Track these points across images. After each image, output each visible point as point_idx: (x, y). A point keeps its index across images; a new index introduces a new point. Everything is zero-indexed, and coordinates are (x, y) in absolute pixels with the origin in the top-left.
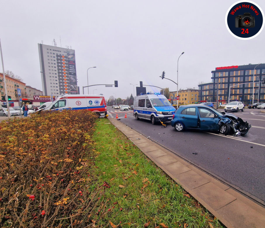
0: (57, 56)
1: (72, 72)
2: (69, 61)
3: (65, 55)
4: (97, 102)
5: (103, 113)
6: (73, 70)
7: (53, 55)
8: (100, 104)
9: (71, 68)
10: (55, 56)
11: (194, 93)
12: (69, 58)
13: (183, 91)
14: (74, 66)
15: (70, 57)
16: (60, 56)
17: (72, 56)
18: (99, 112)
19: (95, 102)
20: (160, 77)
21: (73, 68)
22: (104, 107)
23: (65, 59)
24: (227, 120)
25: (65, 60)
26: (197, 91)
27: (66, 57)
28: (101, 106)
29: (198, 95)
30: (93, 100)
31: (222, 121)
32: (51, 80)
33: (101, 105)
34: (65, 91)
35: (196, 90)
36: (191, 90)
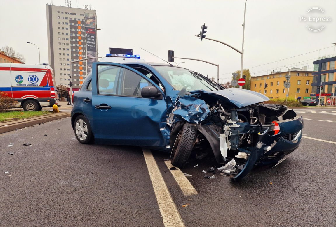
0: (71, 21)
1: (91, 45)
2: (87, 29)
3: (81, 20)
4: (33, 79)
5: (46, 101)
6: (92, 43)
7: (65, 21)
8: (39, 83)
9: (89, 39)
10: (68, 21)
11: (304, 78)
12: (87, 25)
13: (279, 74)
14: (93, 37)
15: (88, 21)
16: (75, 22)
17: (91, 20)
18: (37, 98)
19: (30, 79)
20: (198, 36)
21: (92, 40)
22: (49, 89)
23: (81, 25)
24: (198, 110)
25: (82, 28)
26: (310, 75)
27: (83, 23)
28: (42, 87)
29: (311, 82)
30: (26, 75)
31: (177, 111)
32: (61, 59)
33: (41, 85)
34: (79, 75)
35: (307, 73)
36: (298, 73)
